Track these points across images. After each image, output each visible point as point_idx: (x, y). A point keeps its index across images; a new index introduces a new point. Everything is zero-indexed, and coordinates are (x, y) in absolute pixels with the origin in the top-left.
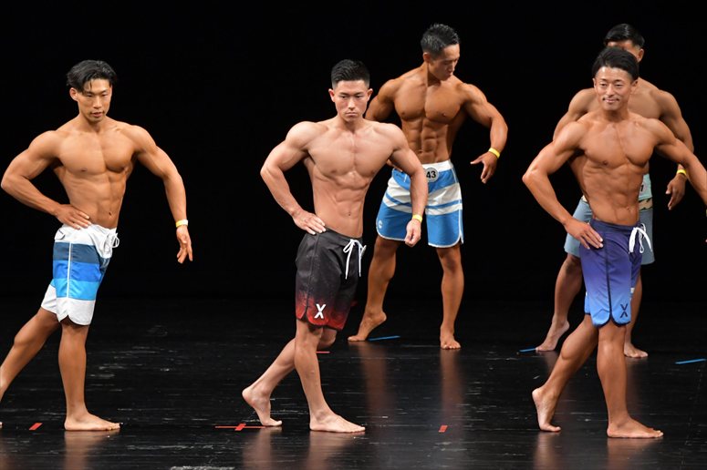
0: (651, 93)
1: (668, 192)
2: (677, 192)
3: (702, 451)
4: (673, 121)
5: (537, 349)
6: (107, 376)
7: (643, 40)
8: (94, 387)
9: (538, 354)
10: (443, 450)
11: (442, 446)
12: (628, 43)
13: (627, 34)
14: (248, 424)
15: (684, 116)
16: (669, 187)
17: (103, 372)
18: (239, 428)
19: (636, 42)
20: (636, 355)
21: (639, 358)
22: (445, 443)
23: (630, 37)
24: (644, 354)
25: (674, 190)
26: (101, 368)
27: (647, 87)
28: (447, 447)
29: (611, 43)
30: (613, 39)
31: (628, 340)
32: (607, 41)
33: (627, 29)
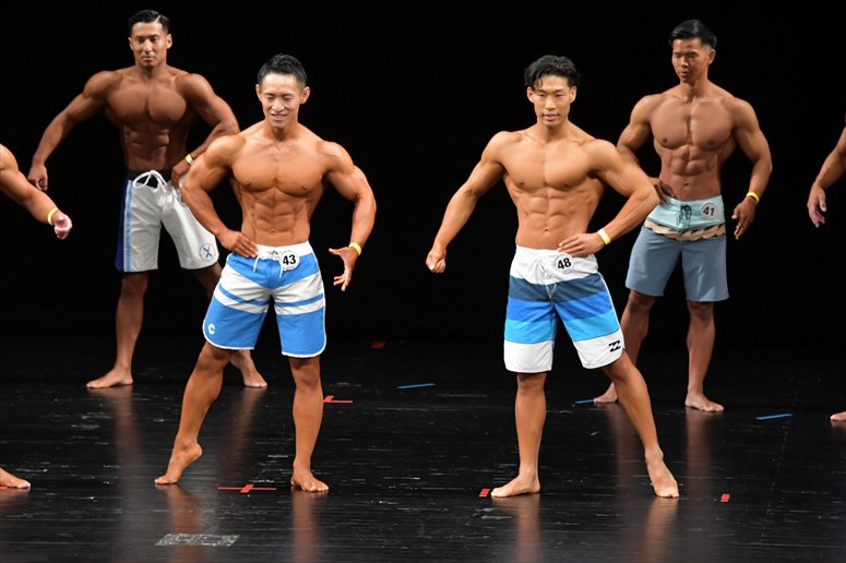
0: (723, 101)
1: (734, 217)
2: (745, 218)
3: (787, 521)
4: (748, 135)
5: (595, 400)
6: (91, 427)
7: (715, 39)
8: (76, 439)
9: (596, 407)
10: (484, 517)
11: (483, 513)
12: (696, 41)
13: (696, 30)
14: (256, 485)
15: (762, 128)
16: (736, 211)
17: (86, 422)
18: (246, 489)
19: (705, 41)
20: (711, 408)
21: (714, 412)
22: (486, 510)
23: (699, 35)
24: (720, 408)
25: (742, 215)
26: (84, 417)
27: (719, 94)
28: (488, 514)
29: (678, 42)
30: (680, 36)
31: (698, 392)
32: (673, 39)
33: (696, 25)
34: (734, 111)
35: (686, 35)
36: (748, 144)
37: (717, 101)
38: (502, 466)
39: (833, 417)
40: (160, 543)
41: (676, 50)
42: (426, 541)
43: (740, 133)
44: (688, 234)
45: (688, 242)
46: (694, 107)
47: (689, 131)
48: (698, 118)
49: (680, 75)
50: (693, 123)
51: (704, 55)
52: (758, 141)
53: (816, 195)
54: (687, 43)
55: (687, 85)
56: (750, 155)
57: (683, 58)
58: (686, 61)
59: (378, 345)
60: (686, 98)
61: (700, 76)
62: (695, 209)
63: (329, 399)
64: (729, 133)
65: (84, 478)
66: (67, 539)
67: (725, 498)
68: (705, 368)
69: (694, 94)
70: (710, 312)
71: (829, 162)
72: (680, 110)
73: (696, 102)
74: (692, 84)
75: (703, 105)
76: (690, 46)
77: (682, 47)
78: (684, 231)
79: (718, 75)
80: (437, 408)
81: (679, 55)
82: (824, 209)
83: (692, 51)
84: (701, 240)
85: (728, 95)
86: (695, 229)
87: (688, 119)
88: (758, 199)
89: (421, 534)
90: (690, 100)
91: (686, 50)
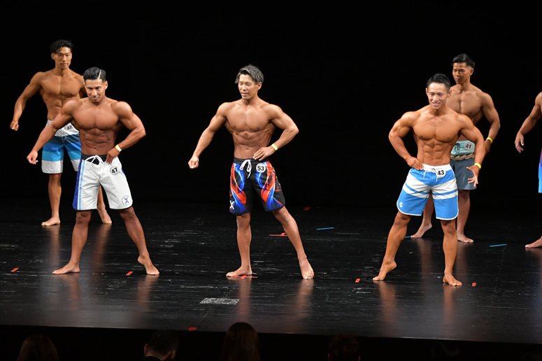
0: (477, 94)
3: (504, 296)
4: (488, 110)
5: (412, 236)
6: (170, 246)
7: (474, 64)
8: (162, 252)
10: (357, 292)
11: (357, 290)
12: (464, 64)
13: (464, 59)
15: (496, 107)
17: (167, 244)
19: (468, 64)
20: (467, 241)
21: (469, 243)
23: (466, 61)
24: (472, 241)
26: (166, 242)
27: (475, 90)
28: (360, 291)
29: (456, 64)
30: (456, 62)
31: (461, 233)
32: (453, 63)
33: (465, 56)
34: (483, 99)
35: (460, 61)
36: (488, 114)
37: (474, 93)
38: (367, 268)
39: (526, 246)
40: (202, 302)
41: (455, 68)
42: (329, 304)
43: (485, 109)
44: (458, 157)
45: (458, 161)
46: (463, 96)
47: (460, 107)
48: (464, 101)
49: (456, 80)
50: (462, 103)
51: (469, 71)
52: (494, 113)
53: (519, 138)
54: (459, 65)
55: (459, 85)
56: (489, 120)
57: (457, 72)
58: (459, 73)
59: (307, 209)
60: (459, 91)
61: (466, 81)
62: (462, 145)
63: (283, 235)
64: (479, 109)
65: (166, 271)
66: (158, 299)
67: (474, 284)
68: (465, 222)
69: (463, 89)
70: (468, 194)
71: (526, 122)
72: (456, 97)
73: (464, 94)
74: (462, 85)
75: (467, 95)
76: (461, 66)
77: (457, 66)
78: (456, 156)
79: (475, 80)
80: (335, 240)
81: (456, 71)
82: (523, 145)
83: (462, 69)
84: (464, 159)
85: (480, 91)
86: (462, 155)
87: (460, 101)
88: (492, 141)
89: (327, 300)
90: (461, 92)
91: (459, 68)
